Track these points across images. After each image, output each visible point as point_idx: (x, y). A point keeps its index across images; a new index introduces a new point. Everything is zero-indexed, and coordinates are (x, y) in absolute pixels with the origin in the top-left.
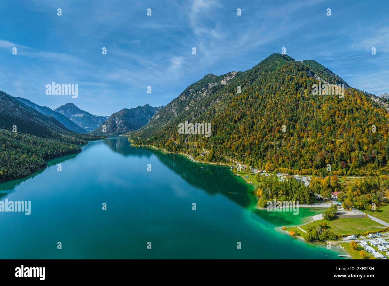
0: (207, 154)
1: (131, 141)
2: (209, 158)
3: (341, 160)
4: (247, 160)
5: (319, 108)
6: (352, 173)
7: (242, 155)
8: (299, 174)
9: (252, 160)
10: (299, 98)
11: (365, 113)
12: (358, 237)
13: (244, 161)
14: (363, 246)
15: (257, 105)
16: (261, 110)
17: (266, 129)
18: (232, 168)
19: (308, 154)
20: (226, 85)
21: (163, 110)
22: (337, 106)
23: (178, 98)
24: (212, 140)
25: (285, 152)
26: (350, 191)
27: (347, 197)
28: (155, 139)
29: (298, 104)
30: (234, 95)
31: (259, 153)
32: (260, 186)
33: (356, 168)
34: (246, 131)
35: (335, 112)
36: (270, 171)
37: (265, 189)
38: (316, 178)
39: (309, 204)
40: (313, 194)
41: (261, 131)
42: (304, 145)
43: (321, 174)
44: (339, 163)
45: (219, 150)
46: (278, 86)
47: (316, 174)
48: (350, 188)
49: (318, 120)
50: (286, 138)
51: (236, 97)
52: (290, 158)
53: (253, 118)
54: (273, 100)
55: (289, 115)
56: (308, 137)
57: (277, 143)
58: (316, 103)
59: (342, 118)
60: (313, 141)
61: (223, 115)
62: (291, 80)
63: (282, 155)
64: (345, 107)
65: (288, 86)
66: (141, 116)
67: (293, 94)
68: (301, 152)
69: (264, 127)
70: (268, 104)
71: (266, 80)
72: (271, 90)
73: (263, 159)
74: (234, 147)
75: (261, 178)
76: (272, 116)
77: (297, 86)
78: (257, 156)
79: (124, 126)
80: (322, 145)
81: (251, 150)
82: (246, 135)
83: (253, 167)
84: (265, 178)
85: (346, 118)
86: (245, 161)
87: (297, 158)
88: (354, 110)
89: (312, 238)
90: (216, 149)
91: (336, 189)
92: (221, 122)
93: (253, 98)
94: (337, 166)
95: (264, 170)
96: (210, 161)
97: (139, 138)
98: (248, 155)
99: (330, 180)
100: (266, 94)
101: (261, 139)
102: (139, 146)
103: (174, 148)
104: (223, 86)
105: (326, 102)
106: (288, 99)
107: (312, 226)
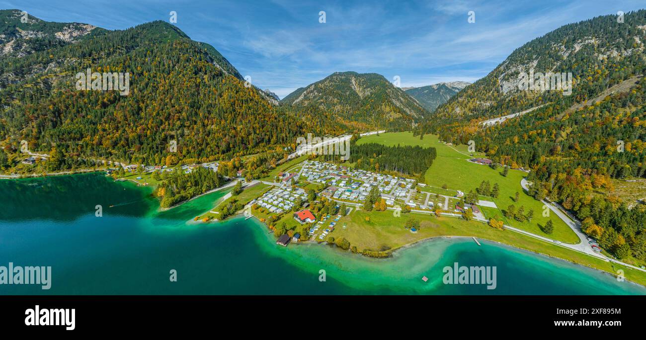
0: (41, 159)
2: (50, 165)
3: (242, 143)
4: (136, 158)
5: (221, 96)
6: (251, 152)
7: (125, 153)
8: (207, 162)
9: (145, 156)
10: (199, 83)
11: (256, 104)
12: (257, 200)
13: (130, 159)
14: (260, 204)
15: (143, 84)
16: (149, 92)
17: (160, 116)
18: (109, 173)
19: (214, 141)
20: (69, 43)
22: (236, 95)
24: (52, 136)
25: (189, 142)
26: (250, 167)
27: (248, 172)
29: (199, 90)
30: (93, 63)
31: (155, 146)
32: (161, 185)
33: (252, 148)
34: (129, 119)
35: (235, 102)
36: (173, 164)
37: (168, 186)
38: (223, 162)
39: (219, 187)
40: (222, 177)
41: (153, 119)
42: (209, 132)
43: (227, 157)
44: (240, 146)
45: (73, 149)
46: (171, 65)
47: (223, 159)
48: (249, 165)
49: (220, 108)
50: (189, 127)
51: (100, 68)
52: (196, 147)
53: (137, 102)
54: (167, 81)
55: (189, 101)
56: (213, 124)
57: (179, 132)
58: (217, 90)
59: (240, 106)
60: (217, 128)
61: (72, 93)
62: (187, 61)
63: (186, 145)
64: (242, 97)
65: (184, 67)
67: (192, 78)
68: (207, 140)
69: (158, 114)
70: (159, 85)
71: (152, 52)
72: (162, 68)
73: (161, 153)
74: (107, 142)
75: (161, 176)
76: (168, 100)
77: (196, 69)
78: (152, 151)
80: (226, 131)
81: (141, 144)
82: (129, 125)
83: (148, 165)
84: (167, 174)
85: (243, 107)
86: (133, 160)
87: (203, 146)
88: (249, 101)
89: (224, 216)
90: (66, 149)
91: (240, 168)
92: (69, 105)
93: (133, 73)
94: (239, 149)
95: (164, 165)
96: (54, 170)
98: (136, 151)
99: (235, 161)
100: (155, 72)
101: (155, 129)
104: (64, 42)
105: (227, 91)
106: (186, 83)
107: (223, 205)
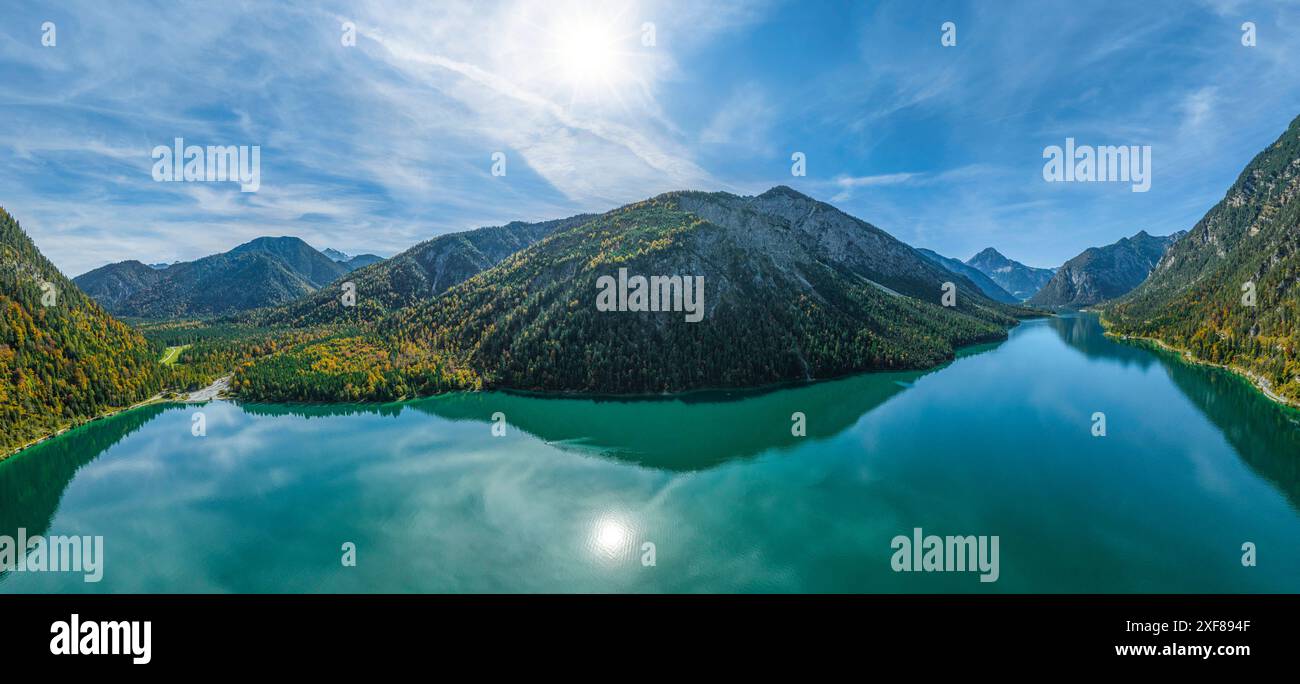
1: (1106, 324)
21: (1183, 241)
23: (1222, 204)
28: (1166, 322)
66: (1130, 263)
79: (1090, 288)
97: (1124, 318)
102: (1125, 338)
103: (1216, 351)
